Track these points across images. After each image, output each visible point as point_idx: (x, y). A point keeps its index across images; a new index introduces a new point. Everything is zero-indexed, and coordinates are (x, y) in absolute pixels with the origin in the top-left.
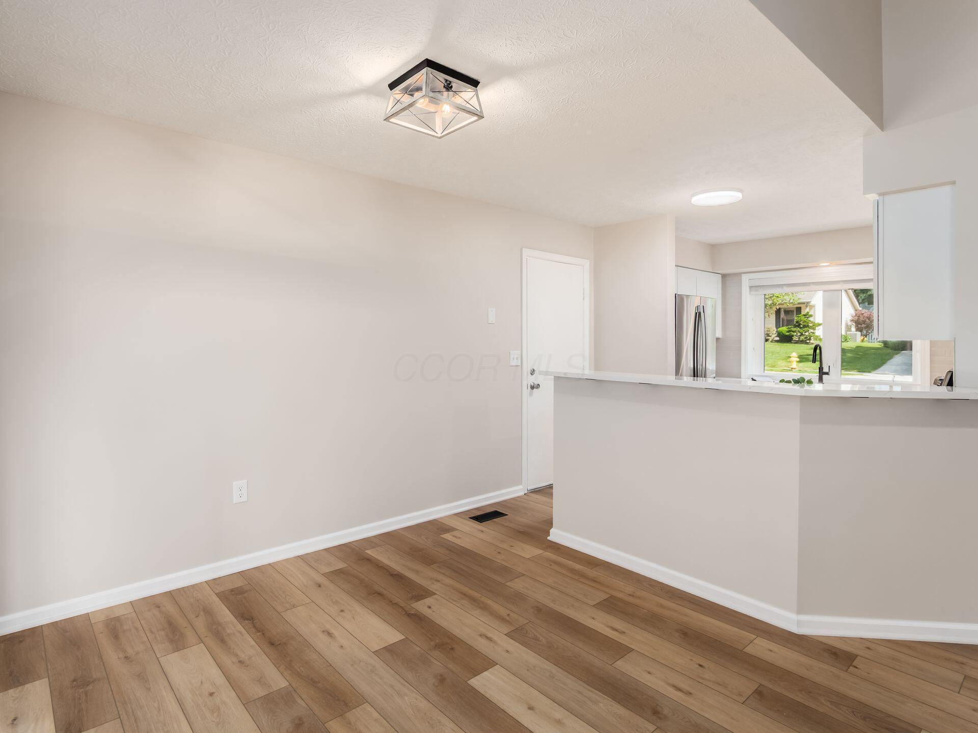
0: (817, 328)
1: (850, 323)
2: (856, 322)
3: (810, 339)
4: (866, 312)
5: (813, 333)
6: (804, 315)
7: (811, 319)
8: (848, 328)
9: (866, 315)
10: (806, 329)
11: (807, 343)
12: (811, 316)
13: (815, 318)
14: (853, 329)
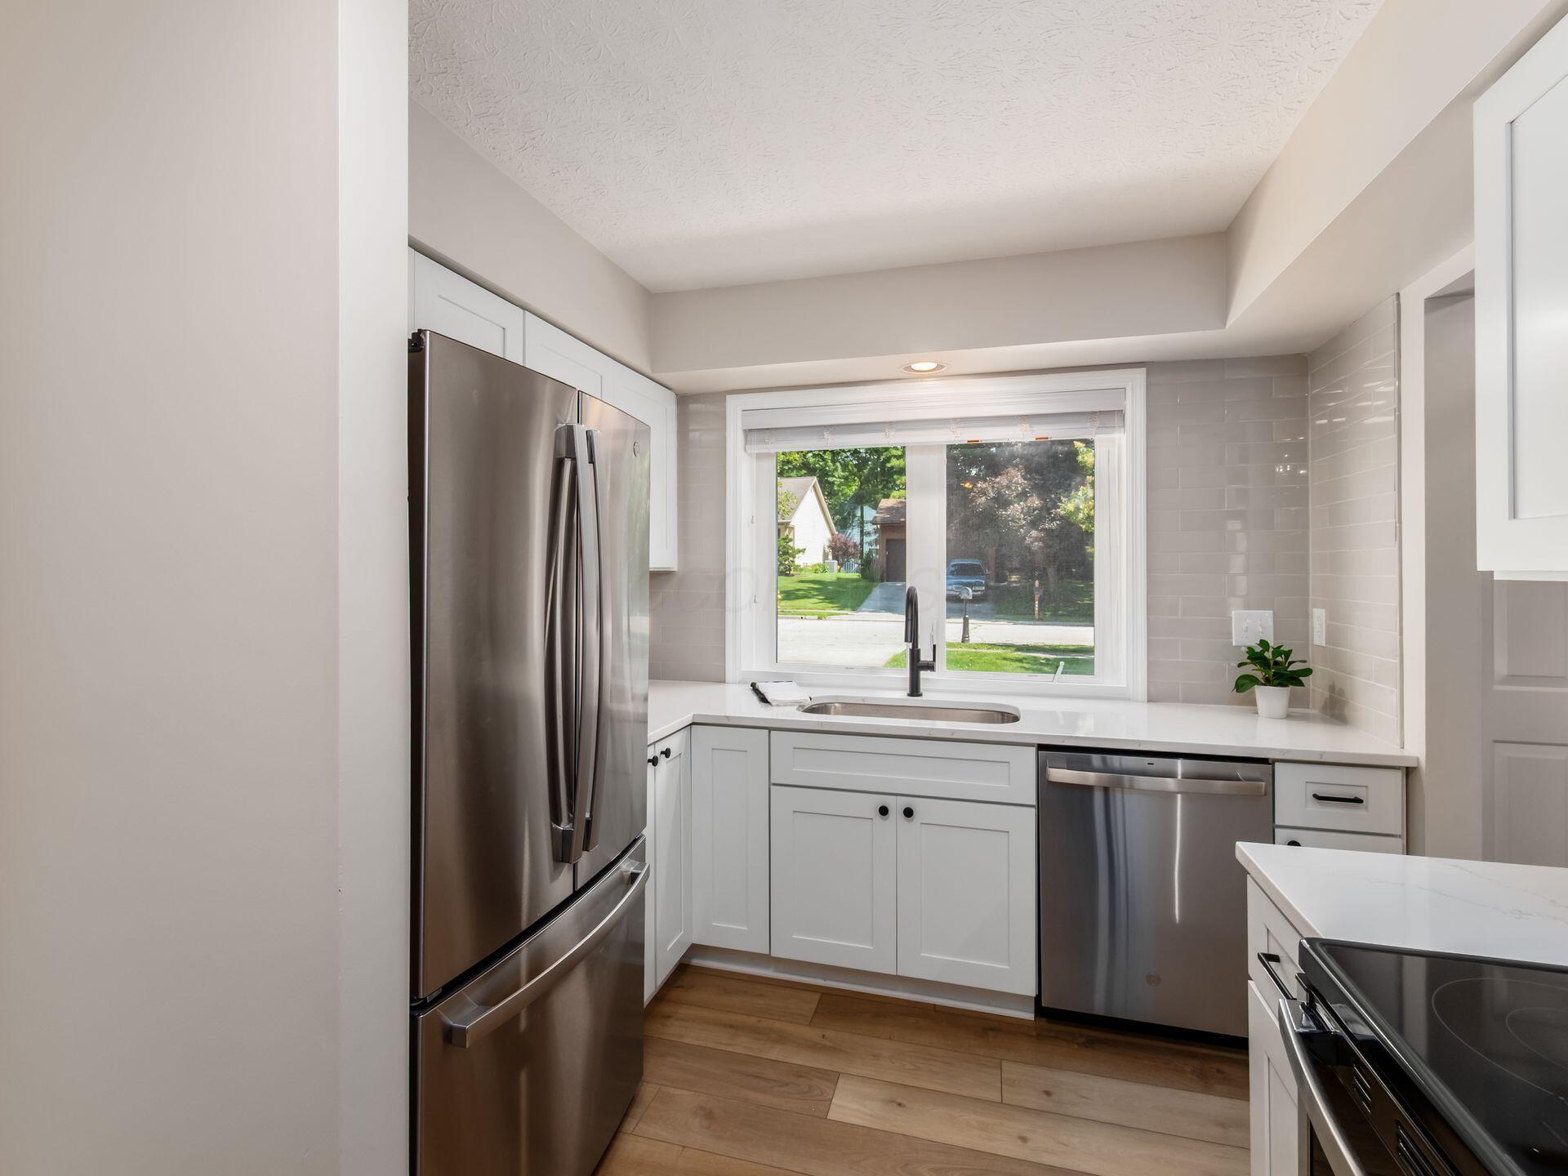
0: (797, 556)
1: (827, 550)
2: (833, 549)
3: (790, 570)
4: (842, 537)
5: (793, 562)
6: (784, 539)
7: (791, 544)
8: (825, 556)
9: (842, 540)
10: (785, 557)
11: (787, 575)
12: (791, 540)
13: (794, 544)
14: (830, 557)
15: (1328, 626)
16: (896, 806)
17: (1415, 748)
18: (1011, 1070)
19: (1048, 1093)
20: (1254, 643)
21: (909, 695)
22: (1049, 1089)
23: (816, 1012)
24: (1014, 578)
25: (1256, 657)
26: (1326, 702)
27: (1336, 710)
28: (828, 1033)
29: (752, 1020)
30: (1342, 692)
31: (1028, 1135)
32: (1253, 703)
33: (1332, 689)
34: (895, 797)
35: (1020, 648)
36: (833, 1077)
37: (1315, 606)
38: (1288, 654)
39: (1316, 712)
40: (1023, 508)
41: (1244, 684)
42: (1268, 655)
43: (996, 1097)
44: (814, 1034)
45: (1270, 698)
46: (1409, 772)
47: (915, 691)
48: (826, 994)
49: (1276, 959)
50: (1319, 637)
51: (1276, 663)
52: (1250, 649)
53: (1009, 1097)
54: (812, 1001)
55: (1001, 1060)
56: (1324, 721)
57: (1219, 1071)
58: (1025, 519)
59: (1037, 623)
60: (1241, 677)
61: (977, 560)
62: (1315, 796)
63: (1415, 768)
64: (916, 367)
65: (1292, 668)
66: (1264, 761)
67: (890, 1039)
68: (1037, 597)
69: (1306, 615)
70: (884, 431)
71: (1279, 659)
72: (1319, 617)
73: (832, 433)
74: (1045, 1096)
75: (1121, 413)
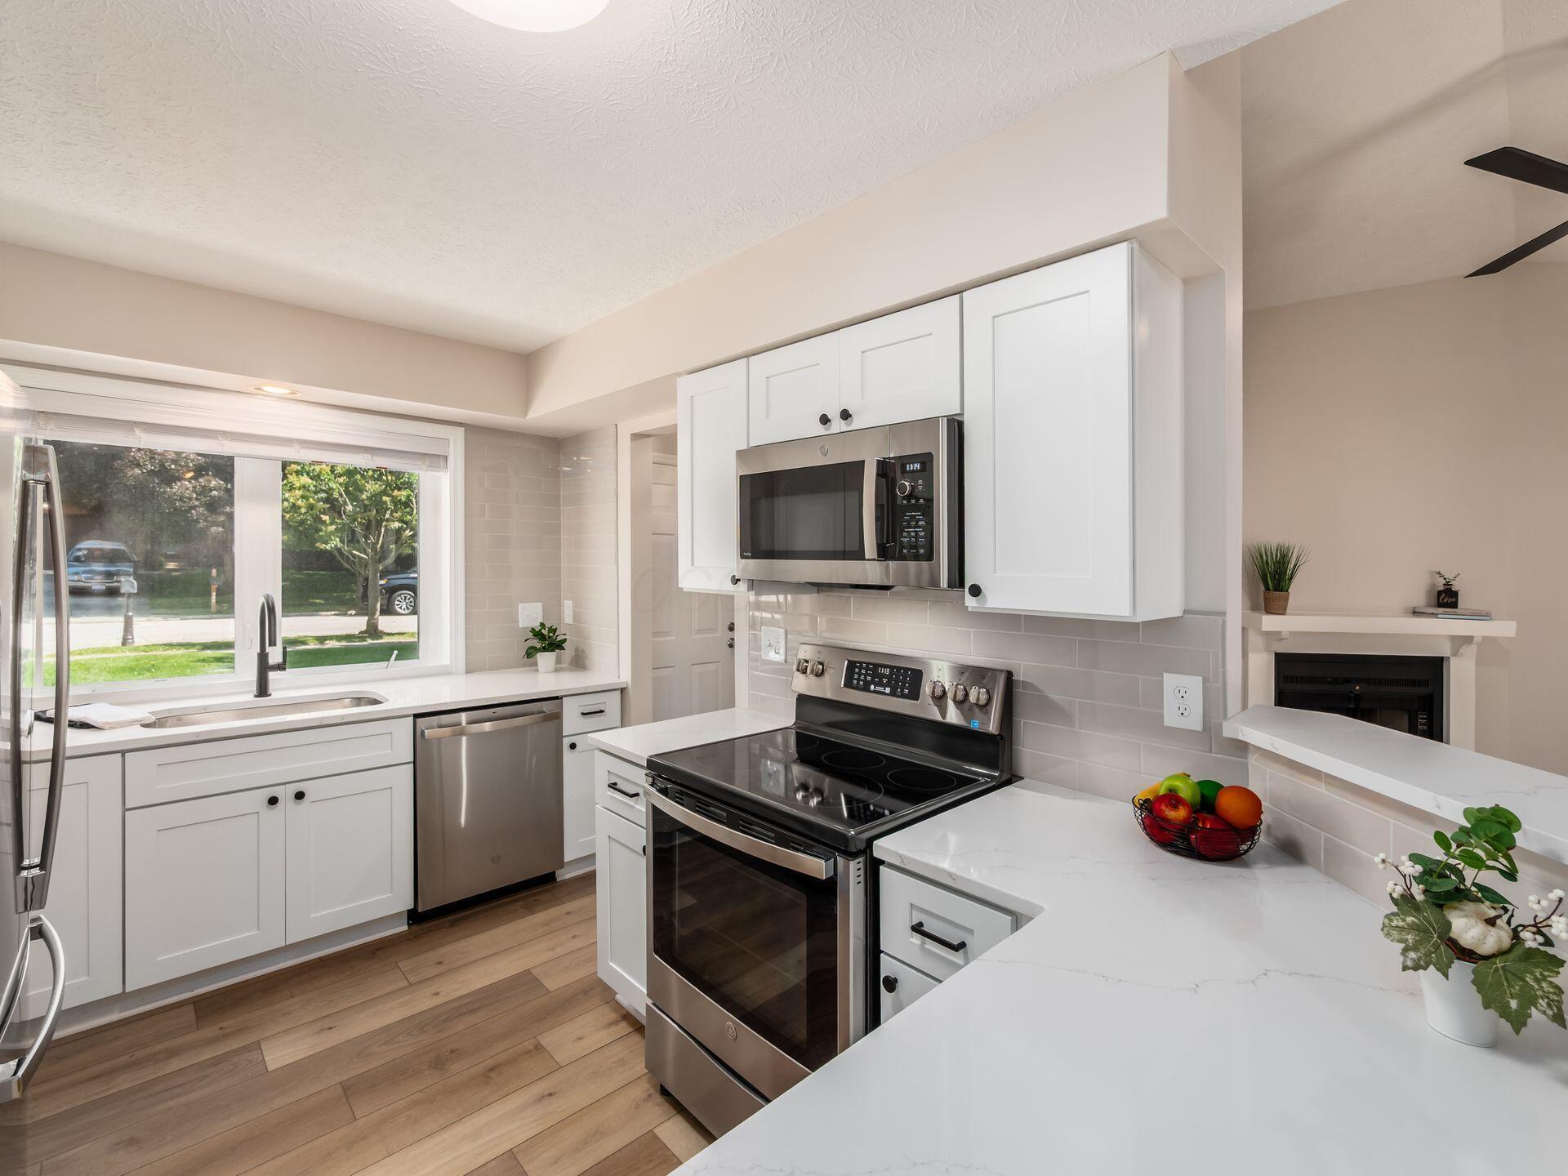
15: (573, 611)
16: (286, 794)
17: (625, 677)
18: (405, 965)
19: (440, 963)
20: (536, 625)
21: (256, 696)
22: (440, 960)
23: (197, 1018)
24: (171, 565)
25: (537, 634)
26: (573, 658)
27: (579, 663)
28: (224, 1024)
29: (124, 1059)
30: (583, 651)
31: (438, 991)
32: (536, 664)
33: (577, 650)
34: (284, 786)
35: (206, 646)
36: (257, 1046)
37: (565, 599)
38: (554, 631)
39: (566, 665)
40: (194, 487)
41: (531, 653)
42: (545, 632)
43: (405, 983)
44: (209, 1032)
45: (546, 659)
46: (623, 690)
47: (263, 690)
48: (197, 1002)
49: (615, 784)
50: (568, 618)
51: (549, 637)
52: (533, 630)
53: (412, 979)
54: (189, 1013)
55: (396, 963)
56: (571, 670)
57: (535, 900)
58: (197, 499)
59: (214, 616)
60: (530, 648)
61: (122, 544)
62: (582, 714)
63: (625, 688)
64: (267, 389)
65: (559, 639)
66: (556, 698)
67: (293, 997)
68: (214, 587)
69: (560, 605)
70: (217, 438)
71: (551, 634)
72: (568, 606)
73: (144, 430)
74: (439, 965)
75: (446, 458)
